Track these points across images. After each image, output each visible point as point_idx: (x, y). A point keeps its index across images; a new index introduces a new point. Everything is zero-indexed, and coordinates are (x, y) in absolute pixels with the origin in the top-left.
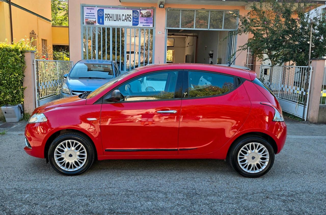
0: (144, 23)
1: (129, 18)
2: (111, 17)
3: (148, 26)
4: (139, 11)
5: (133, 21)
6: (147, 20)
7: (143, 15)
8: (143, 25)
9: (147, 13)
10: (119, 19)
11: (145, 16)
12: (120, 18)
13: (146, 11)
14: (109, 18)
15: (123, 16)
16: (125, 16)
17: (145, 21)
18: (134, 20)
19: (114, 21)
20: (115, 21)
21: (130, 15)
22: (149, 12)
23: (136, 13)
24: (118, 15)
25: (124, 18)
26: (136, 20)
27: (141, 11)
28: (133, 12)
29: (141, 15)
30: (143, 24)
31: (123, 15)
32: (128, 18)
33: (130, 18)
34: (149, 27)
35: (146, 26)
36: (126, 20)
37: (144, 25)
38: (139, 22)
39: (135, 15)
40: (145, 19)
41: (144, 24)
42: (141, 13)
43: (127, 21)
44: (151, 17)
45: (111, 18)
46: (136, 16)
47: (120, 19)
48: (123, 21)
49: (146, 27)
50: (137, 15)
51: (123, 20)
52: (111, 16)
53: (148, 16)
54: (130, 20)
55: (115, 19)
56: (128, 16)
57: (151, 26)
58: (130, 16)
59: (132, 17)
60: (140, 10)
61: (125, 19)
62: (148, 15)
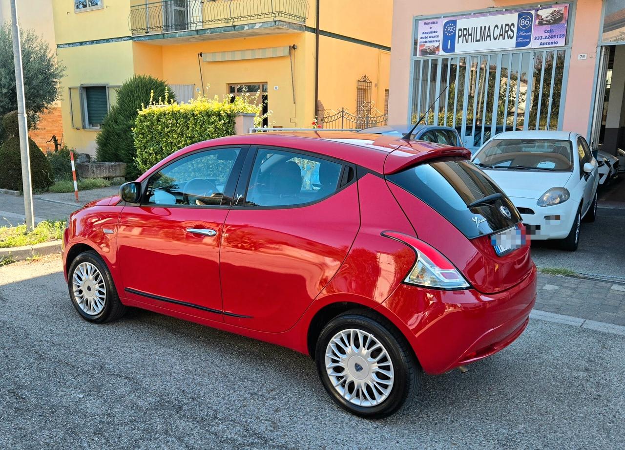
0: (544, 37)
1: (508, 31)
2: (469, 35)
3: (552, 43)
4: (533, 12)
5: (517, 37)
6: (551, 31)
7: (542, 19)
8: (541, 44)
9: (552, 13)
10: (488, 36)
11: (549, 23)
12: (489, 34)
13: (550, 11)
14: (467, 36)
15: (496, 28)
16: (500, 27)
17: (548, 34)
18: (521, 34)
19: (477, 41)
20: (479, 41)
21: (513, 24)
22: (558, 11)
23: (525, 18)
24: (485, 27)
25: (497, 32)
27: (539, 13)
28: (520, 16)
29: (537, 21)
30: (540, 41)
31: (497, 26)
32: (506, 32)
33: (512, 31)
34: (555, 45)
35: (549, 43)
36: (501, 37)
37: (545, 44)
38: (533, 38)
39: (523, 23)
40: (548, 27)
41: (543, 41)
42: (538, 16)
43: (504, 39)
44: (563, 22)
45: (470, 37)
46: (525, 26)
47: (489, 36)
48: (495, 39)
49: (548, 46)
50: (527, 23)
51: (495, 37)
52: (470, 33)
53: (557, 20)
54: (511, 36)
55: (478, 38)
56: (507, 28)
57: (561, 42)
58: (512, 26)
59: (515, 29)
60: (537, 10)
61: (500, 35)
62: (555, 17)
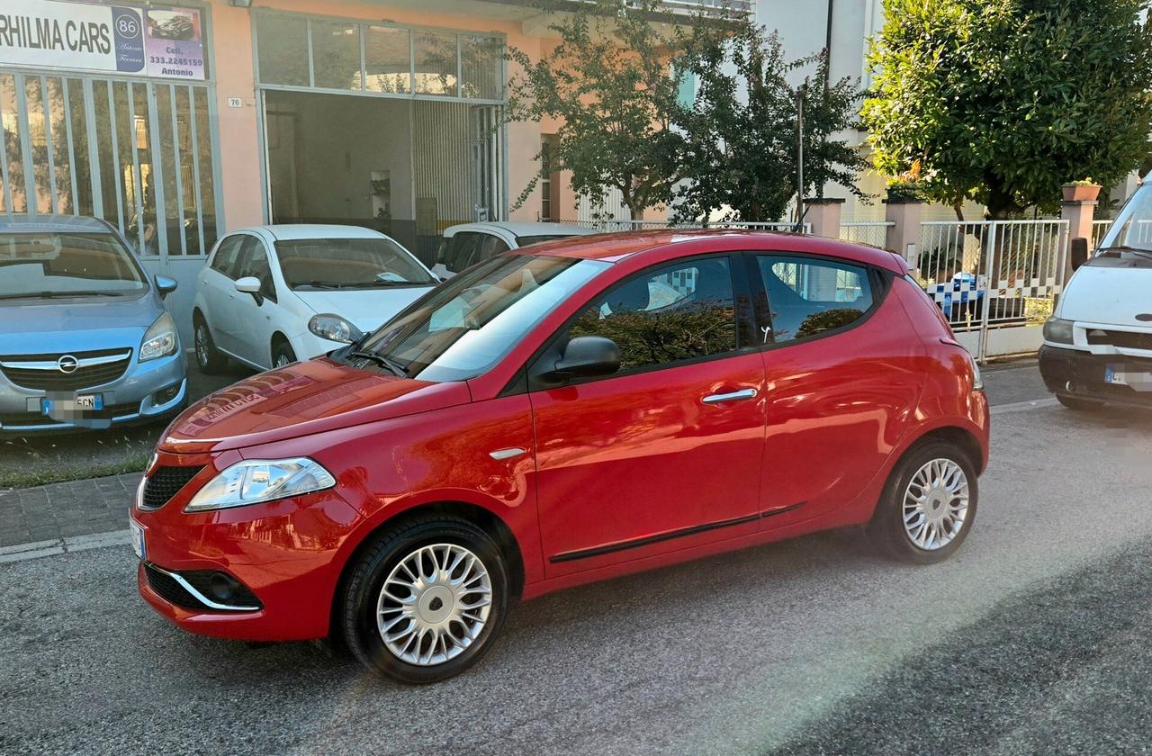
0: (167, 60)
1: (96, 37)
2: (12, 30)
3: (183, 73)
4: (139, 11)
5: (118, 52)
6: (176, 51)
7: (159, 27)
8: (164, 71)
9: (173, 20)
10: (56, 41)
11: (170, 36)
12: (57, 37)
13: (171, 15)
14: (8, 33)
15: (71, 28)
16: (79, 28)
17: (173, 56)
18: (124, 47)
19: (32, 45)
20: (38, 46)
21: (104, 26)
22: (184, 19)
23: (127, 20)
24: (46, 21)
25: (75, 36)
26: (130, 48)
27: (151, 14)
28: (115, 13)
29: (150, 30)
30: (161, 66)
31: (70, 23)
33: (105, 38)
34: (188, 77)
35: (178, 73)
36: (84, 47)
37: (170, 72)
38: (147, 60)
39: (123, 28)
40: (172, 45)
41: (168, 67)
42: (149, 20)
43: (91, 50)
44: (195, 39)
45: (15, 35)
46: (128, 33)
47: (59, 40)
48: (73, 48)
49: (176, 76)
50: (132, 29)
51: (73, 44)
52: (14, 25)
53: (181, 35)
54: (106, 47)
55: (35, 41)
56: (94, 32)
57: (199, 74)
58: (104, 31)
59: (111, 36)
60: (146, 10)
61: (83, 43)
62: (180, 29)
